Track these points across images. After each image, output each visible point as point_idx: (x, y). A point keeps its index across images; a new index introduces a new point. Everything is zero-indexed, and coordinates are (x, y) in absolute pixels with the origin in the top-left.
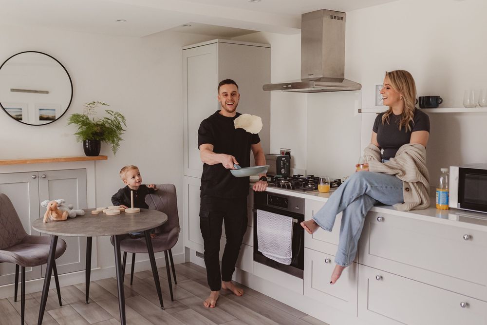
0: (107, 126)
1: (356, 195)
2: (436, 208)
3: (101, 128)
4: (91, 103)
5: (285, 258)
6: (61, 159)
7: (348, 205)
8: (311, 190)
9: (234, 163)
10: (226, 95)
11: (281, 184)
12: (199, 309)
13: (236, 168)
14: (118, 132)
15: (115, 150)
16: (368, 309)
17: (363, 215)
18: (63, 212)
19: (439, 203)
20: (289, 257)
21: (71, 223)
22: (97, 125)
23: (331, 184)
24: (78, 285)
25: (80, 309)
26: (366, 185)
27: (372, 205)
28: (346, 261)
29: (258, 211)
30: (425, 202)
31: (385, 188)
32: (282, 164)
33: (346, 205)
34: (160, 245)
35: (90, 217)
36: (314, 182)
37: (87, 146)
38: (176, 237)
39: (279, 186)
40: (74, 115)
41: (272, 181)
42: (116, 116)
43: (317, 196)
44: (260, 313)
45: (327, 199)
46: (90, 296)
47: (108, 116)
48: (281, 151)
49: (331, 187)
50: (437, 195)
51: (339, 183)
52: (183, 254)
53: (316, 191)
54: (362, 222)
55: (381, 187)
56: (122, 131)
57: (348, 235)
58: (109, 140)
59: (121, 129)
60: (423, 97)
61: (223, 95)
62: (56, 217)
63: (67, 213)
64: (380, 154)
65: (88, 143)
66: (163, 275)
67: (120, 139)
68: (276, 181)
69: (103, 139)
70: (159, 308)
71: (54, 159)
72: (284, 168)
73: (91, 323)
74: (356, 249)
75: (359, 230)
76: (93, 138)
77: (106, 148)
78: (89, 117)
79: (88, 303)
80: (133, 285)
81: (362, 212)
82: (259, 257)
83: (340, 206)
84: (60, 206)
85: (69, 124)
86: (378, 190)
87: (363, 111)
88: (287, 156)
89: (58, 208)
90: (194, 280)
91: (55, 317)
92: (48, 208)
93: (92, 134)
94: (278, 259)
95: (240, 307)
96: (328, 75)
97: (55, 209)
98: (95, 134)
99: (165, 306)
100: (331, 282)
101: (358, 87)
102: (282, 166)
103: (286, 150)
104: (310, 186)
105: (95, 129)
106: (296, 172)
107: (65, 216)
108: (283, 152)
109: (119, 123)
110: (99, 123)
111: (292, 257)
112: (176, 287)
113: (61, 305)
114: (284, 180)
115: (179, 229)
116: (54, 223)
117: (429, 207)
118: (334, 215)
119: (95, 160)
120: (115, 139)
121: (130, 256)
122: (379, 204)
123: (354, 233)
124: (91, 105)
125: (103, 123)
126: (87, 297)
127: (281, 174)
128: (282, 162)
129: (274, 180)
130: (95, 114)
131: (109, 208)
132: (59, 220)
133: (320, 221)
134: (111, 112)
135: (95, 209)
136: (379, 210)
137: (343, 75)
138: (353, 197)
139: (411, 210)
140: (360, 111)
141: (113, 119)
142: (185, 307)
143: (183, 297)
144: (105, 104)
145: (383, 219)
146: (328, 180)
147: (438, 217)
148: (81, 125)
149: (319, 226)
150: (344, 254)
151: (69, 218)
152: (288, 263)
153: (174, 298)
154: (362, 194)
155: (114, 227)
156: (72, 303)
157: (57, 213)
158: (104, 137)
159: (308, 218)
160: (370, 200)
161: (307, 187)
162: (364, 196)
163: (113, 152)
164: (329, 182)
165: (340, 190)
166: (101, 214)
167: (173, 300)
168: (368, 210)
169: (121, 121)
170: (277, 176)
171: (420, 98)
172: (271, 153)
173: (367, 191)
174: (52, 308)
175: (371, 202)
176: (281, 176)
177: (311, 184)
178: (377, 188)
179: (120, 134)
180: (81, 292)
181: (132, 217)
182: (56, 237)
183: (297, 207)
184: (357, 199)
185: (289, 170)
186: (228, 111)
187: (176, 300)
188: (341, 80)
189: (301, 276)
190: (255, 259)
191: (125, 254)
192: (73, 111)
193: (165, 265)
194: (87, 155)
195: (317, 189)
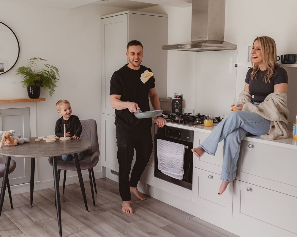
0: (45, 76)
1: (233, 128)
2: (293, 138)
3: (40, 78)
4: (33, 59)
5: (179, 174)
6: (11, 100)
7: (227, 136)
8: (198, 124)
9: (137, 109)
10: (134, 54)
11: (175, 120)
12: (114, 211)
13: (139, 112)
14: (53, 80)
15: (51, 94)
16: (240, 212)
17: (238, 143)
18: (14, 139)
19: (295, 134)
20: (182, 174)
21: (20, 148)
22: (38, 75)
23: (213, 120)
24: (23, 193)
25: (27, 211)
26: (241, 121)
27: (245, 136)
28: (229, 178)
29: (158, 140)
30: (285, 134)
31: (254, 123)
32: (176, 105)
33: (226, 136)
34: (85, 165)
35: (34, 143)
36: (200, 118)
37: (30, 91)
38: (97, 159)
39: (174, 121)
40: (21, 68)
41: (169, 118)
42: (52, 68)
43: (203, 129)
44: (160, 215)
45: (211, 131)
46: (33, 202)
47: (46, 68)
48: (175, 95)
49: (213, 122)
50: (294, 128)
51: (219, 120)
52: (101, 172)
53: (202, 125)
54: (238, 148)
55: (252, 122)
56: (56, 80)
57: (228, 158)
58: (47, 86)
59: (55, 78)
60: (284, 55)
61: (131, 54)
62: (10, 144)
63: (17, 140)
64: (251, 98)
65: (31, 88)
66: (87, 187)
67: (55, 86)
68: (171, 118)
69: (43, 86)
70: (85, 211)
71: (6, 100)
72: (177, 108)
73: (35, 221)
74: (236, 168)
75: (236, 154)
76: (35, 85)
77: (45, 92)
78: (32, 69)
79: (32, 207)
80: (65, 194)
81: (237, 141)
82: (159, 174)
83: (221, 136)
84: (12, 135)
85: (17, 74)
86: (249, 125)
87: (238, 65)
88: (180, 99)
89: (10, 137)
90: (110, 191)
91: (8, 216)
92: (3, 137)
93: (34, 82)
94: (173, 175)
95: (144, 210)
96: (211, 39)
97: (8, 137)
98: (36, 82)
99: (89, 210)
100: (219, 193)
101: (235, 47)
102: (176, 107)
103: (179, 95)
104: (197, 121)
105: (36, 78)
106: (186, 111)
107: (15, 142)
108: (177, 97)
109: (54, 74)
110: (39, 74)
111: (183, 174)
112: (96, 195)
113: (12, 208)
114: (178, 117)
115: (99, 153)
116: (8, 147)
117: (288, 138)
118: (217, 144)
119: (36, 101)
120: (51, 86)
121: (62, 172)
122: (250, 135)
123: (233, 156)
124: (33, 60)
125: (42, 74)
126: (31, 203)
127: (175, 112)
128: (176, 103)
129: (170, 117)
130: (37, 67)
131: (47, 137)
132: (11, 145)
133: (206, 148)
134: (48, 66)
135: (37, 138)
136: (250, 139)
137: (223, 38)
138: (231, 130)
139: (275, 139)
140: (236, 65)
141: (49, 71)
142: (104, 210)
143: (102, 203)
144: (43, 60)
145: (253, 146)
146: (212, 117)
147: (294, 145)
148: (25, 76)
149: (205, 151)
150: (227, 172)
151: (19, 144)
152: (180, 178)
153: (96, 204)
154: (238, 128)
155: (52, 151)
156: (20, 207)
157: (10, 140)
158: (43, 84)
159: (196, 146)
160: (243, 131)
161: (195, 122)
162: (238, 129)
163: (49, 96)
164: (212, 119)
165: (221, 124)
166: (42, 141)
167: (94, 205)
168: (242, 139)
169: (55, 72)
170: (172, 114)
171: (282, 56)
172: (167, 97)
173: (241, 126)
174: (6, 210)
175: (244, 133)
176: (175, 114)
177: (198, 120)
178: (248, 123)
179: (55, 82)
180: (26, 199)
181: (65, 144)
182: (10, 158)
183: (188, 137)
184: (234, 131)
185: (181, 110)
186: (134, 66)
187: (97, 205)
188: (222, 42)
189: (190, 188)
190: (156, 175)
191: (60, 170)
192: (20, 64)
193: (89, 180)
194: (30, 98)
195: (203, 123)
